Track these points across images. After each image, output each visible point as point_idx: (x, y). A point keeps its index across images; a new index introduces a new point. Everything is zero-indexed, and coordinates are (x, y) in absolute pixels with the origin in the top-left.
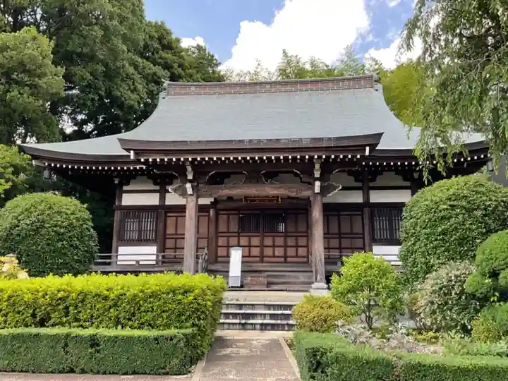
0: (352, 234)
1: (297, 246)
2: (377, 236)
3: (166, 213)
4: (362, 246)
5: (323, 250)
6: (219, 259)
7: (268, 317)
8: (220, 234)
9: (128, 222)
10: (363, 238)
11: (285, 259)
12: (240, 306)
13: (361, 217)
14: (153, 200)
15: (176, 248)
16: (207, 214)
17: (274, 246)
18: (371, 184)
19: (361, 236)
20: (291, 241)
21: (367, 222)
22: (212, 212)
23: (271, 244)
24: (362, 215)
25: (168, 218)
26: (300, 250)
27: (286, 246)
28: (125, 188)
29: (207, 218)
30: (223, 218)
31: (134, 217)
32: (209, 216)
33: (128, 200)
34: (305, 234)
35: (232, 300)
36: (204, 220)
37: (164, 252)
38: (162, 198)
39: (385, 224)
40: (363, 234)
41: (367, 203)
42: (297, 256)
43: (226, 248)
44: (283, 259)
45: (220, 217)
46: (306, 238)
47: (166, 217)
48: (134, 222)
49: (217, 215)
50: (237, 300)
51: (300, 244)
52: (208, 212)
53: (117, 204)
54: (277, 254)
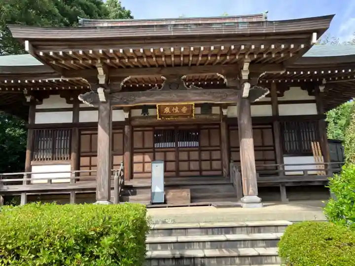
0: (263, 146)
1: (211, 160)
2: (287, 148)
3: (80, 131)
4: (273, 158)
5: (254, 162)
6: (135, 175)
7: (208, 245)
8: (135, 151)
9: (41, 140)
10: (274, 150)
11: (201, 173)
12: (170, 231)
13: (271, 130)
14: (66, 118)
15: (90, 166)
16: (121, 131)
17: (189, 160)
18: (280, 99)
19: (272, 148)
20: (205, 155)
21: (277, 134)
22: (127, 128)
23: (186, 158)
24: (272, 128)
25: (82, 136)
26: (214, 163)
27: (200, 160)
28: (38, 107)
29: (122, 135)
30: (138, 135)
31: (47, 135)
32: (124, 133)
33: (41, 119)
34: (218, 148)
35: (157, 223)
36: (119, 138)
37: (79, 170)
38: (76, 116)
39: (294, 136)
40: (274, 146)
41: (276, 117)
42: (211, 170)
43: (142, 164)
44: (198, 173)
45: (135, 133)
46: (219, 152)
47: (80, 134)
48: (47, 140)
49: (132, 131)
50: (164, 222)
51: (214, 157)
52: (123, 129)
53: (29, 123)
54: (192, 168)
